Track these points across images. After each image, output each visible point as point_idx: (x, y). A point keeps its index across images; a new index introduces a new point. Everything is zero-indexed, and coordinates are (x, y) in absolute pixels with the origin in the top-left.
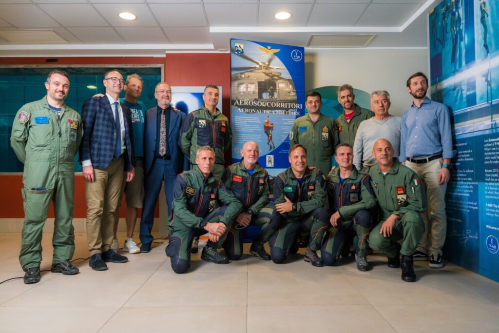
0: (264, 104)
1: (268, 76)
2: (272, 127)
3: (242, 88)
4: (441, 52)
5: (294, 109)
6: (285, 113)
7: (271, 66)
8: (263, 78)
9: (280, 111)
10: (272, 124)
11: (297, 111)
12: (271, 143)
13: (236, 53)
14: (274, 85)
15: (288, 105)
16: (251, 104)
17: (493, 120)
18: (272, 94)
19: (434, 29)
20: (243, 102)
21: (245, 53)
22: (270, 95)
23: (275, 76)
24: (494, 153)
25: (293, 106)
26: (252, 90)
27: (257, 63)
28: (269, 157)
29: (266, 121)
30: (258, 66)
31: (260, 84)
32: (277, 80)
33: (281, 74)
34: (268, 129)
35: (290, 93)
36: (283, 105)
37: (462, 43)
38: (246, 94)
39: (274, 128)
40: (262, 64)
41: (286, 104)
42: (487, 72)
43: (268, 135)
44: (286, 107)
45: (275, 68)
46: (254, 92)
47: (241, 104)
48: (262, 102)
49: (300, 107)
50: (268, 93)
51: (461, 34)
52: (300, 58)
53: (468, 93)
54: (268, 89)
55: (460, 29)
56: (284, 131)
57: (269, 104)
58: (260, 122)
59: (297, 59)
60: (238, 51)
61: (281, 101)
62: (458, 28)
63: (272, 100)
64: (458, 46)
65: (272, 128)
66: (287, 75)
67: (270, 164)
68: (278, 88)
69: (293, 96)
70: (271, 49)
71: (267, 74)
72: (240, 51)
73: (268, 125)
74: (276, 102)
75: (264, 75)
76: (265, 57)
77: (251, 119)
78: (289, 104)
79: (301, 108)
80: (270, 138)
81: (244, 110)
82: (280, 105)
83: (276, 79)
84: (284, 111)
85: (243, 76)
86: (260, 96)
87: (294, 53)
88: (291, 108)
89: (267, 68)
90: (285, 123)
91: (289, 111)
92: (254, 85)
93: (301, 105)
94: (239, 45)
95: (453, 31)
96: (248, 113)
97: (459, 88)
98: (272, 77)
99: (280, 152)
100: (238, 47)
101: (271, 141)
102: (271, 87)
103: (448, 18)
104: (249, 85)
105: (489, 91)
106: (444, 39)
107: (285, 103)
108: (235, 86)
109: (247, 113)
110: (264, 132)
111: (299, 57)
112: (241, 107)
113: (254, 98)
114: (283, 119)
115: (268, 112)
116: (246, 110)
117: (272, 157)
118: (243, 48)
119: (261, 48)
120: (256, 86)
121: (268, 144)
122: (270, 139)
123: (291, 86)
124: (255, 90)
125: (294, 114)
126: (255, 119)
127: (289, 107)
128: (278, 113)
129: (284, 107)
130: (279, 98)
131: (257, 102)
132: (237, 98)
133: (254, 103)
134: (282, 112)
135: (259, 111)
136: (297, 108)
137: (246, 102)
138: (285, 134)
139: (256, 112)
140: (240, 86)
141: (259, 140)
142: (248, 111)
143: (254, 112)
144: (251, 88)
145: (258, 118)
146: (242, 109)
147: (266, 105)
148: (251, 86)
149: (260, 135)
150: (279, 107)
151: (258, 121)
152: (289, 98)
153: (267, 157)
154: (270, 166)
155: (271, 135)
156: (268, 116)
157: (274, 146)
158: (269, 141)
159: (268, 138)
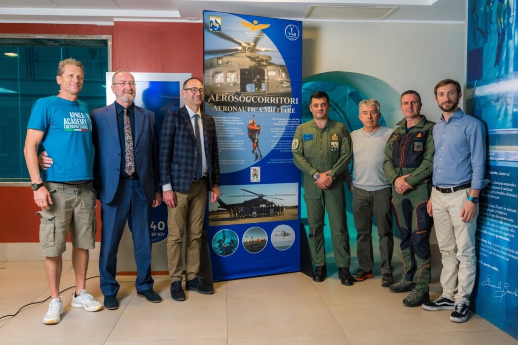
0: (248, 99)
1: (254, 61)
2: (259, 130)
3: (219, 79)
4: (482, 47)
5: (287, 105)
6: (276, 110)
7: (257, 48)
8: (247, 64)
9: (269, 108)
10: (259, 126)
11: (292, 107)
12: (256, 151)
13: (211, 30)
14: (262, 73)
15: (279, 100)
16: (231, 99)
18: (258, 86)
19: (474, 14)
20: (221, 97)
21: (224, 30)
22: (256, 87)
23: (262, 60)
25: (287, 100)
26: (232, 81)
27: (240, 44)
28: (255, 169)
29: (251, 122)
30: (240, 48)
31: (243, 72)
32: (266, 66)
33: (270, 58)
34: (253, 133)
35: (282, 83)
36: (273, 100)
37: (511, 42)
38: (224, 86)
39: (261, 131)
40: (246, 45)
41: (277, 98)
43: (253, 140)
44: (277, 102)
45: (263, 49)
46: (234, 84)
48: (246, 96)
49: (295, 102)
50: (253, 85)
51: (510, 30)
52: (297, 36)
53: (515, 110)
54: (254, 79)
55: (508, 22)
56: (275, 134)
57: (256, 99)
58: (243, 123)
59: (292, 37)
60: (213, 27)
61: (270, 95)
62: (506, 20)
63: (258, 94)
64: (505, 44)
65: (258, 131)
66: (278, 59)
67: (256, 179)
68: (266, 78)
69: (287, 87)
70: (258, 24)
71: (252, 59)
72: (216, 27)
73: (254, 127)
74: (264, 95)
75: (249, 59)
76: (249, 35)
77: (231, 119)
78: (281, 98)
79: (297, 103)
80: (255, 144)
81: (222, 108)
82: (270, 101)
83: (264, 65)
84: (274, 108)
85: (220, 62)
86: (243, 89)
87: (289, 30)
88: (284, 104)
89: (253, 50)
90: (275, 124)
91: (282, 107)
92: (235, 74)
93: (297, 99)
94: (216, 18)
95: (499, 22)
96: (227, 112)
97: (504, 100)
98: (259, 62)
99: (269, 163)
100: (214, 22)
101: (257, 148)
102: (258, 77)
103: (493, 3)
104: (229, 74)
106: (487, 30)
107: (275, 97)
108: (209, 76)
109: (225, 111)
110: (248, 136)
111: (295, 34)
112: (218, 104)
113: (234, 91)
114: (273, 119)
115: (253, 109)
117: (258, 169)
118: (220, 23)
119: (244, 24)
120: (237, 74)
121: (253, 152)
122: (256, 145)
123: (283, 74)
124: (236, 81)
125: (287, 111)
126: (235, 119)
127: (281, 103)
128: (267, 111)
129: (274, 102)
130: (268, 90)
131: (239, 97)
132: (212, 92)
133: (235, 99)
134: (272, 109)
135: (242, 109)
136: (291, 103)
137: (224, 97)
138: (275, 139)
139: (237, 110)
140: (216, 75)
141: (241, 148)
142: (227, 109)
143: (234, 110)
144: (230, 78)
145: (240, 118)
146: (219, 107)
147: (251, 100)
148: (231, 75)
149: (243, 141)
150: (268, 102)
151: (240, 122)
152: (282, 90)
153: (251, 169)
154: (255, 181)
155: (258, 140)
156: (254, 116)
157: (261, 155)
158: (255, 148)
159: (253, 145)
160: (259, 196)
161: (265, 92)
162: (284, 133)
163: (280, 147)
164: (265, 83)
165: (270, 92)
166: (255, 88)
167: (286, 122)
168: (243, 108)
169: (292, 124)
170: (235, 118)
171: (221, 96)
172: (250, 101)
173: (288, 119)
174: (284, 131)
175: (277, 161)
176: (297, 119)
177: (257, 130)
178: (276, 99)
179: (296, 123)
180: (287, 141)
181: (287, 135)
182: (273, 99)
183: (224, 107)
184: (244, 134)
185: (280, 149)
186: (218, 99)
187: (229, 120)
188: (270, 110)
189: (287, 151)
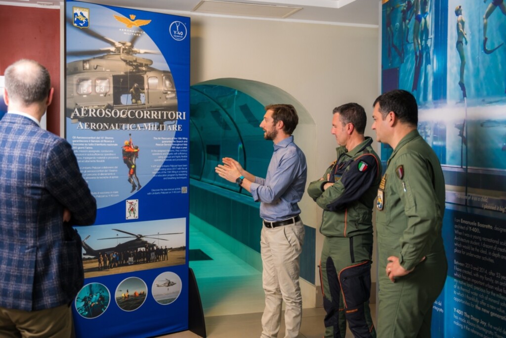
0: (124, 113)
1: (130, 65)
2: (137, 152)
3: (86, 87)
4: (399, 68)
5: (172, 120)
6: (158, 127)
7: (135, 49)
8: (122, 69)
9: (149, 124)
10: (137, 148)
11: (178, 124)
12: (134, 180)
13: (75, 25)
14: (141, 81)
15: (162, 115)
16: (101, 114)
17: (468, 194)
18: (136, 97)
19: (389, 28)
20: (88, 111)
21: (92, 26)
22: (133, 97)
23: (141, 65)
24: (468, 241)
25: (172, 115)
26: (103, 91)
27: (113, 44)
28: (131, 203)
29: (127, 142)
30: (113, 49)
31: (116, 79)
32: (145, 72)
33: (151, 62)
34: (129, 156)
35: (166, 93)
36: (154, 115)
37: (429, 67)
38: (92, 97)
39: (139, 154)
40: (120, 45)
41: (160, 112)
42: (462, 123)
43: (129, 165)
44: (160, 118)
45: (142, 51)
46: (106, 94)
47: (83, 115)
48: (120, 110)
49: (182, 116)
50: (130, 95)
51: (428, 53)
52: (183, 36)
53: (434, 143)
54: (131, 88)
55: (426, 45)
56: (156, 157)
57: (133, 114)
58: (116, 145)
59: (179, 36)
60: (78, 21)
61: (151, 109)
62: (423, 42)
64: (423, 67)
65: (136, 154)
66: (161, 63)
67: (133, 215)
68: (146, 87)
69: (171, 98)
70: (136, 19)
71: (128, 63)
72: (82, 22)
73: (130, 149)
74: (143, 109)
75: (124, 64)
76: (125, 33)
77: (100, 140)
78: (165, 112)
79: (184, 118)
80: (132, 170)
81: (89, 126)
82: (150, 115)
83: (143, 71)
84: (156, 124)
85: (87, 66)
86: (117, 101)
87: (174, 27)
88: (168, 119)
89: (129, 51)
90: (157, 144)
91: (165, 124)
92: (106, 81)
93: (184, 113)
94: (81, 11)
95: (416, 43)
96: (96, 130)
97: (423, 131)
98: (137, 67)
99: (149, 194)
100: (79, 14)
101: (134, 176)
102: (136, 85)
103: (410, 20)
104: (98, 82)
105: (464, 152)
106: (403, 50)
107: (158, 111)
108: (73, 84)
109: (93, 129)
110: (123, 161)
111: (182, 33)
112: (83, 120)
113: (106, 104)
114: (155, 138)
115: (130, 126)
116: (93, 126)
117: (136, 202)
118: (87, 17)
119: (119, 18)
120: (109, 82)
121: (129, 180)
122: (133, 172)
123: (168, 83)
124: (108, 90)
125: (172, 128)
126: (107, 140)
127: (165, 118)
128: (146, 128)
129: (156, 118)
130: (148, 102)
131: (112, 111)
132: (77, 104)
133: (106, 113)
134: (153, 126)
135: (115, 126)
136: (177, 118)
137: (92, 111)
138: (157, 163)
139: (109, 127)
140: (81, 83)
141: (113, 176)
142: (96, 127)
143: (105, 127)
144: (100, 86)
145: (112, 138)
146: (86, 123)
147: (127, 115)
148: (101, 83)
149: (116, 167)
150: (149, 117)
151: (112, 143)
152: (165, 102)
153: (127, 203)
154: (132, 217)
155: (135, 166)
156: (130, 135)
157: (139, 184)
158: (131, 176)
159: (130, 172)
160: (137, 236)
161: (144, 104)
162: (168, 156)
163: (163, 174)
164: (144, 93)
165: (150, 104)
166: (132, 100)
167: (171, 142)
168: (117, 124)
169: (178, 145)
170: (106, 138)
171: (88, 110)
172: (125, 115)
173: (173, 138)
174: (168, 154)
175: (160, 191)
176: (184, 138)
177: (134, 152)
178: (158, 113)
179: (183, 143)
180: (173, 166)
181: (172, 159)
182: (154, 113)
183: (92, 124)
184: (118, 158)
185: (164, 175)
186: (84, 115)
187: (99, 141)
188: (151, 127)
189: (172, 178)
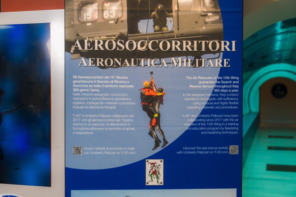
0: (142, 45)
2: (161, 97)
3: (91, 13)
5: (214, 53)
6: (193, 63)
9: (180, 59)
10: (161, 91)
11: (224, 57)
12: (157, 133)
14: (167, 2)
15: (199, 46)
16: (110, 46)
18: (160, 22)
20: (93, 44)
22: (156, 23)
25: (214, 45)
26: (113, 16)
28: (154, 164)
29: (147, 83)
34: (150, 101)
35: (206, 15)
36: (187, 46)
39: (164, 98)
41: (195, 42)
43: (151, 114)
44: (195, 49)
46: (117, 21)
47: (86, 48)
48: (137, 41)
49: (230, 47)
50: (151, 21)
54: (152, 11)
56: (190, 103)
57: (155, 45)
61: (182, 37)
65: (160, 99)
67: (155, 180)
68: (175, 8)
69: (213, 22)
73: (151, 93)
74: (170, 38)
77: (110, 80)
78: (203, 42)
79: (234, 49)
80: (154, 121)
81: (95, 62)
82: (181, 46)
84: (190, 58)
86: (133, 28)
88: (208, 51)
90: (191, 86)
91: (204, 58)
93: (234, 42)
96: (104, 67)
99: (180, 152)
101: (157, 128)
102: (159, 7)
104: (106, 5)
107: (192, 41)
108: (73, 10)
109: (100, 67)
110: (142, 108)
112: (87, 54)
113: (117, 33)
114: (188, 77)
115: (151, 62)
116: (100, 62)
120: (122, 5)
122: (156, 123)
123: (207, 1)
124: (120, 15)
125: (214, 64)
126: (119, 80)
127: (203, 49)
128: (175, 64)
129: (190, 50)
130: (178, 29)
131: (125, 42)
132: (78, 35)
133: (117, 45)
134: (185, 60)
135: (130, 62)
136: (223, 49)
137: (99, 42)
138: (191, 112)
139: (122, 64)
140: (84, 8)
141: (128, 127)
142: (103, 63)
143: (117, 64)
144: (110, 11)
145: (126, 78)
146: (90, 59)
147: (147, 47)
148: (110, 6)
149: (132, 116)
150: (179, 49)
151: (127, 84)
152: (204, 28)
153: (147, 163)
154: (154, 183)
155: (159, 114)
156: (152, 73)
157: (164, 139)
158: (153, 128)
159: (151, 122)
161: (173, 32)
162: (209, 101)
163: (201, 126)
164: (172, 16)
165: (181, 31)
166: (154, 26)
167: (213, 82)
168: (133, 60)
169: (224, 86)
170: (118, 77)
171: (94, 42)
172: (144, 48)
173: (216, 78)
174: (208, 99)
175: (196, 150)
176: (232, 78)
177: (157, 96)
178: (193, 44)
179: (232, 84)
180: (215, 116)
181: (215, 106)
182: (187, 44)
183: (98, 59)
184: (134, 103)
185: (202, 128)
186: (88, 47)
187: (108, 82)
188: (182, 62)
189: (214, 133)
